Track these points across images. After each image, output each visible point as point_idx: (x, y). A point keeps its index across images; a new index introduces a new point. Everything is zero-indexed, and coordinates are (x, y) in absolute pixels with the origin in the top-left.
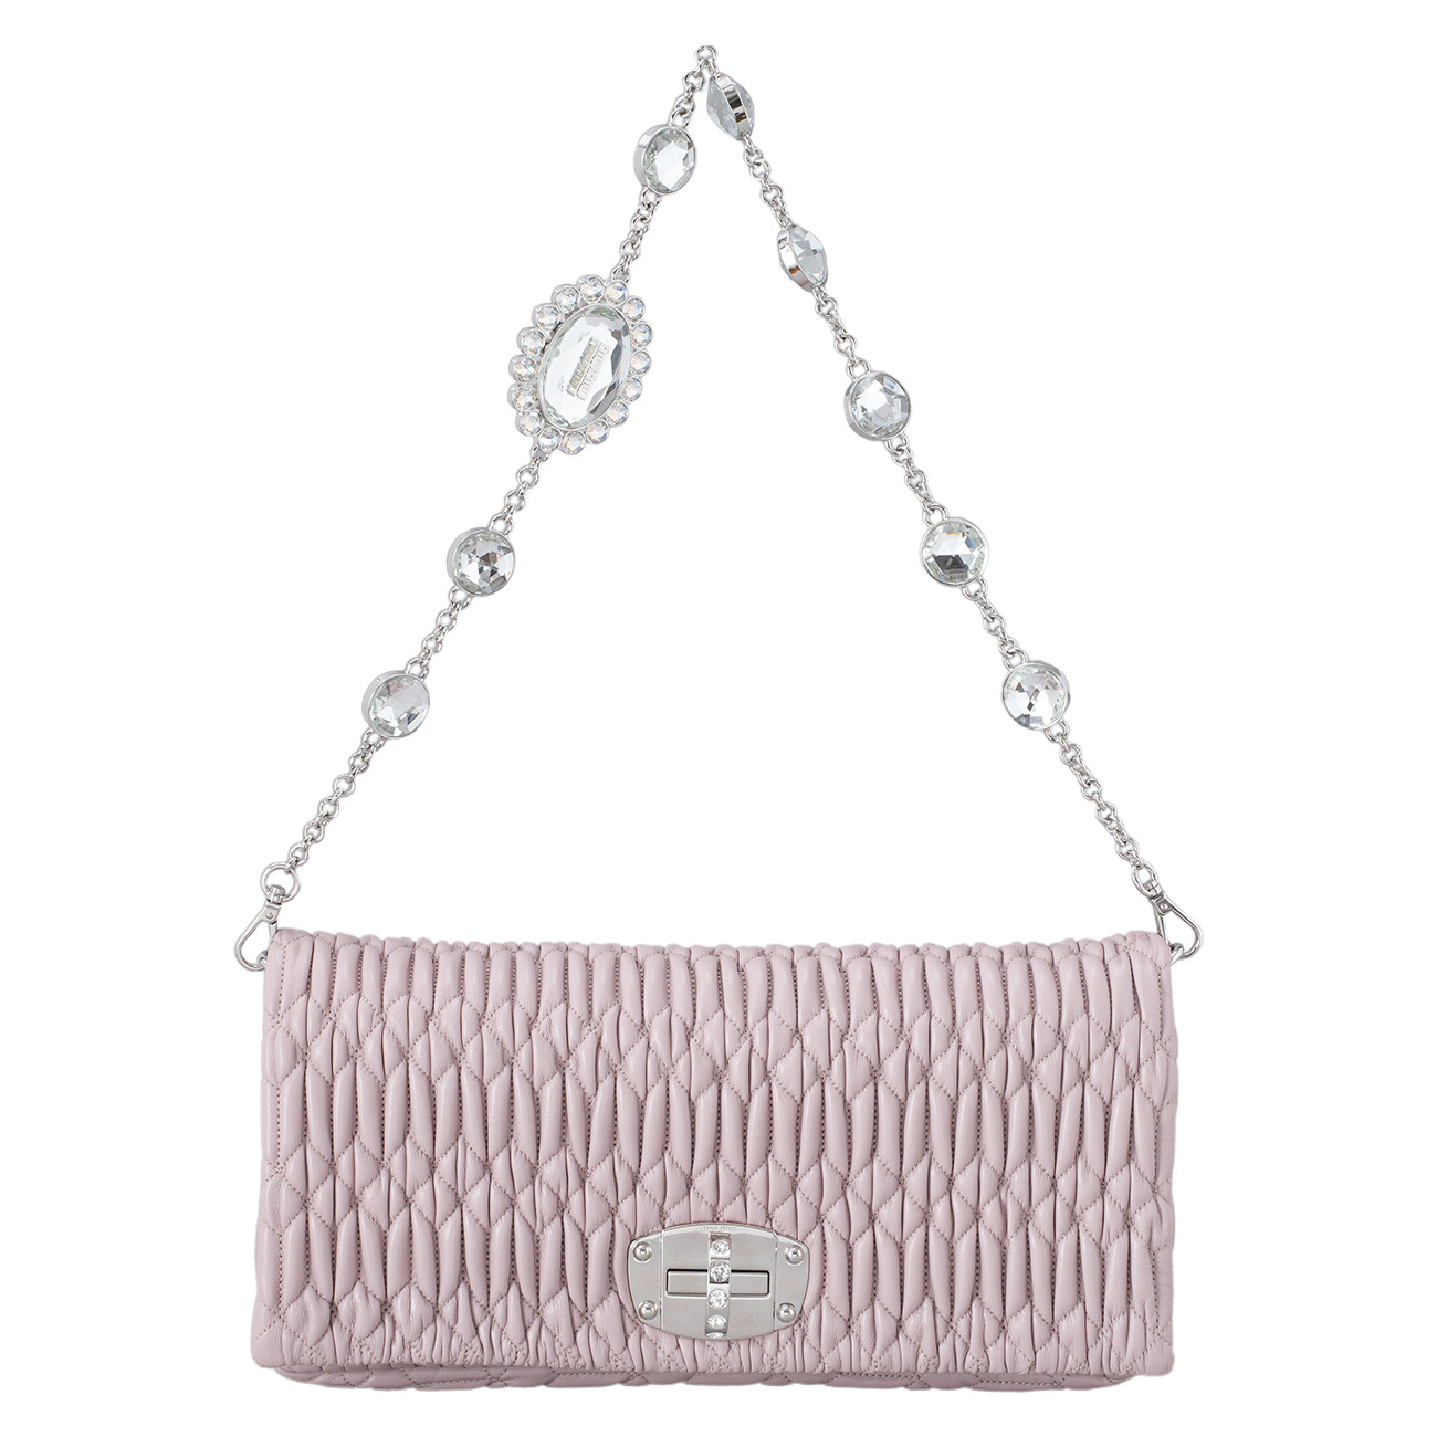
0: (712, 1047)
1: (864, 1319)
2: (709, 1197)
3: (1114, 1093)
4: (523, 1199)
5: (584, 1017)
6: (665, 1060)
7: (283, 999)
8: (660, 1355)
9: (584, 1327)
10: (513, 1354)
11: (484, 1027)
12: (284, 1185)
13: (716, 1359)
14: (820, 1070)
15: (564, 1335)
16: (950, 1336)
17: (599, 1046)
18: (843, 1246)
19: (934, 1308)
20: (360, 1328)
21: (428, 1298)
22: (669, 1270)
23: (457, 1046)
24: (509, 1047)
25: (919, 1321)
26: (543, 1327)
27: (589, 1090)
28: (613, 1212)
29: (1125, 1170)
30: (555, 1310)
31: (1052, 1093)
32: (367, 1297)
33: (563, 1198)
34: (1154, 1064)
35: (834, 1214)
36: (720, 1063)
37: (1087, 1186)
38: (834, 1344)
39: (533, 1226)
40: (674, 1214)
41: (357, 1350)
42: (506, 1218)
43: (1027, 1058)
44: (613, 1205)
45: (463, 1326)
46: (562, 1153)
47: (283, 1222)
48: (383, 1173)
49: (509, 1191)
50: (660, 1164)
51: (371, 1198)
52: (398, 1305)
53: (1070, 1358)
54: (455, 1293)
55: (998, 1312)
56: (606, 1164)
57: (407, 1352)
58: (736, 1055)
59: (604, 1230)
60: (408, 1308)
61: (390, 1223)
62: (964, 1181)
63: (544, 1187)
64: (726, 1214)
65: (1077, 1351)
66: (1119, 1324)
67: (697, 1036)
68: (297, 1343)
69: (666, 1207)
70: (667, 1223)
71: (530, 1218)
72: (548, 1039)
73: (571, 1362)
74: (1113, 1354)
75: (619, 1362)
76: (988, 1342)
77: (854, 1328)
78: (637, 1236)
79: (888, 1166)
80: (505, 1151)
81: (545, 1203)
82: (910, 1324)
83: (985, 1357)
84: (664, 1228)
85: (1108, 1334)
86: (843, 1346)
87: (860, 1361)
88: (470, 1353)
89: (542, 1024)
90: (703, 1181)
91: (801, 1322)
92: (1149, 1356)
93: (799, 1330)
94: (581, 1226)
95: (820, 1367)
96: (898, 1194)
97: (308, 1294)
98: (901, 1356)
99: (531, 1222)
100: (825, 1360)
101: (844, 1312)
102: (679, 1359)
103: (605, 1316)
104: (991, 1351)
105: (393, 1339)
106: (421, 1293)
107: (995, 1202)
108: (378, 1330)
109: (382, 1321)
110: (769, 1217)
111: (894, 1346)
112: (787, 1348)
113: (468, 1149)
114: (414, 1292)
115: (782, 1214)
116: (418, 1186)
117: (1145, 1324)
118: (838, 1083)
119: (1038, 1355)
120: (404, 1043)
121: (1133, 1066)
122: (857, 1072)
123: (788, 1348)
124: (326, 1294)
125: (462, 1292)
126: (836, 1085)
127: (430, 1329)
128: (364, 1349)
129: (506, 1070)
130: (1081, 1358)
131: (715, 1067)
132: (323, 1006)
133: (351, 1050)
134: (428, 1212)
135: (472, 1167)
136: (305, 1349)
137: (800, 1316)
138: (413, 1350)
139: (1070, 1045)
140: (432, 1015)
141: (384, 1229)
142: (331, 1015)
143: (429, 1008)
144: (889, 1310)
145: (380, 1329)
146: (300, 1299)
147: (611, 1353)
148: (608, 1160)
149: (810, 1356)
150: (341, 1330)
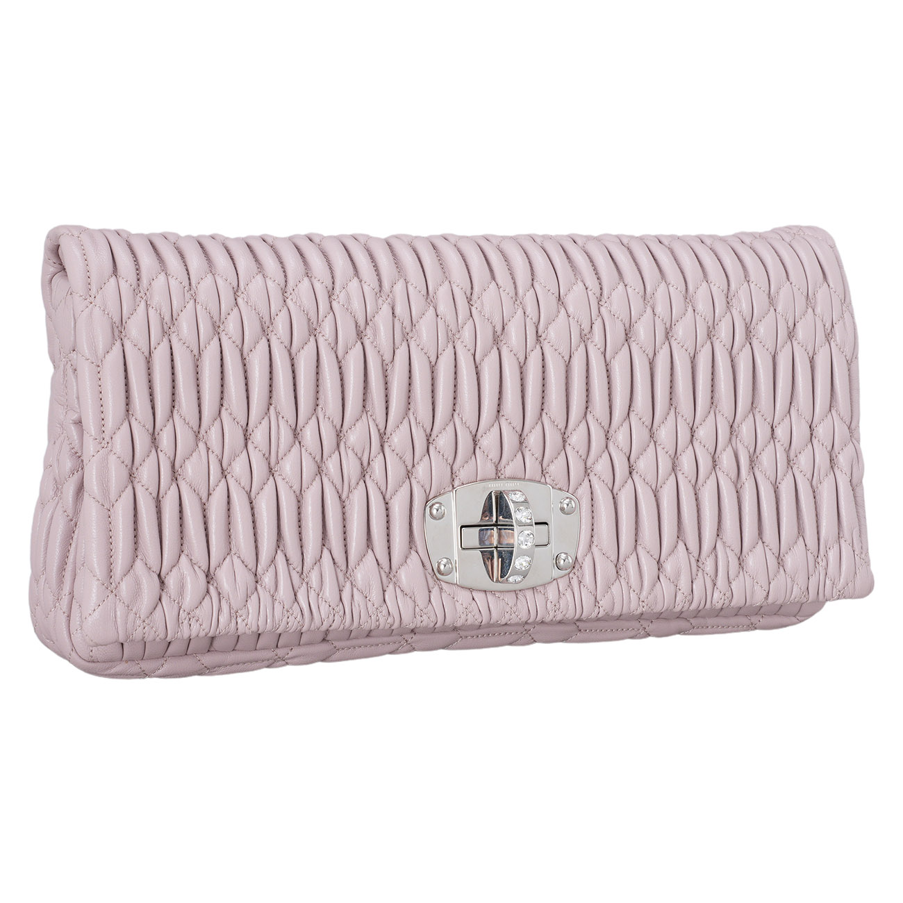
0: (491, 313)
1: (631, 564)
2: (494, 454)
3: (816, 349)
4: (331, 465)
5: (377, 289)
6: (453, 326)
7: (94, 280)
8: (459, 608)
9: (391, 586)
10: (331, 617)
11: (288, 301)
12: (112, 458)
13: (508, 609)
14: (584, 333)
15: (375, 595)
16: (700, 574)
17: (394, 315)
18: (609, 495)
19: (687, 548)
20: (189, 600)
21: (249, 567)
22: (463, 527)
23: (266, 318)
24: (314, 319)
25: (677, 562)
26: (355, 589)
27: (387, 357)
28: (409, 474)
29: (829, 416)
30: (366, 572)
31: (769, 349)
32: (193, 568)
33: (365, 464)
34: (844, 323)
35: (602, 467)
36: (499, 328)
37: (800, 431)
38: (608, 587)
39: (340, 491)
40: (463, 474)
41: (186, 622)
42: (316, 485)
43: (748, 320)
44: (409, 468)
45: (284, 592)
46: (364, 416)
47: (113, 496)
48: (201, 445)
49: (318, 458)
50: (451, 425)
51: (192, 470)
52: (223, 576)
53: (795, 587)
54: (273, 561)
55: (738, 550)
56: (404, 427)
58: (513, 320)
59: (404, 491)
60: (231, 578)
61: (209, 494)
62: (703, 433)
63: (350, 452)
64: (508, 471)
65: (801, 580)
66: (832, 555)
67: (477, 304)
68: (131, 616)
69: (455, 467)
70: (456, 483)
71: (338, 481)
72: (347, 309)
73: (382, 621)
74: (828, 581)
75: (424, 616)
76: (731, 577)
77: (622, 573)
78: (431, 497)
79: (644, 419)
80: (314, 418)
81: (351, 467)
82: (668, 566)
83: (730, 591)
84: (453, 488)
85: (823, 564)
86: (615, 589)
87: (630, 602)
88: (291, 619)
89: (340, 296)
90: (488, 441)
91: (575, 570)
92: (858, 578)
93: (575, 578)
94: (383, 489)
96: (652, 446)
97: (139, 564)
98: (664, 597)
99: (339, 487)
101: (614, 558)
102: (475, 611)
103: (410, 575)
104: (734, 585)
105: (220, 610)
106: (243, 561)
107: (730, 450)
108: (205, 600)
109: (208, 592)
110: (543, 473)
111: (658, 586)
112: (567, 594)
113: (281, 418)
114: (236, 562)
115: (556, 468)
116: (235, 456)
117: (854, 551)
118: (601, 345)
119: (771, 585)
120: (216, 318)
121: (828, 325)
122: (615, 333)
123: (569, 595)
124: (155, 566)
125: (280, 558)
126: (599, 346)
127: (254, 597)
128: (193, 622)
129: (312, 341)
130: (804, 587)
131: (494, 331)
132: (134, 285)
133: (165, 326)
134: (245, 481)
135: (285, 434)
136: (138, 622)
137: (576, 564)
138: (239, 620)
139: (779, 309)
140: (237, 291)
141: (204, 501)
142: (142, 294)
143: (235, 285)
144: (651, 551)
145: (207, 598)
146: (132, 571)
147: (417, 608)
148: (406, 422)
149: (587, 601)
150: (171, 602)
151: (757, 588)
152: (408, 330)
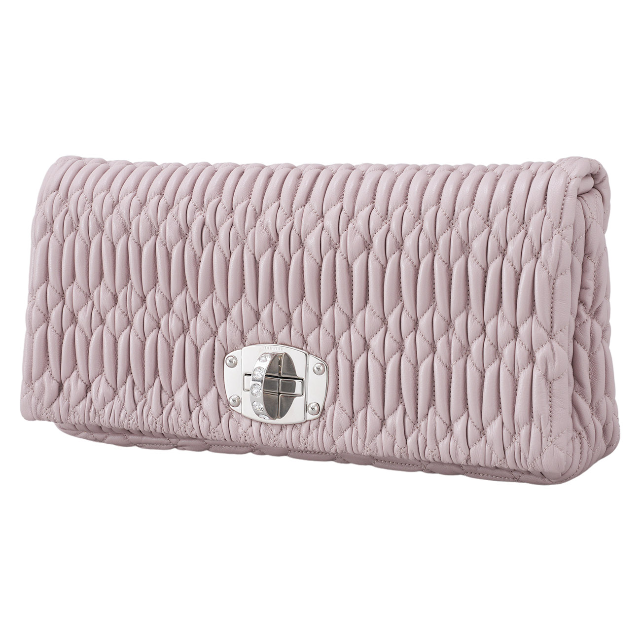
0: (267, 225)
1: (360, 416)
2: (268, 327)
3: (522, 265)
5: (198, 205)
6: (240, 234)
8: (240, 430)
9: (196, 409)
10: (154, 424)
11: (143, 211)
13: (272, 437)
14: (333, 243)
15: (184, 414)
16: (415, 433)
17: (204, 224)
18: (348, 363)
19: (405, 413)
21: (111, 384)
22: (246, 375)
23: (127, 223)
24: (155, 224)
25: (394, 420)
26: (173, 407)
27: (198, 253)
28: (215, 334)
29: (529, 320)
30: (180, 398)
31: (480, 263)
32: (77, 381)
35: (343, 342)
36: (273, 236)
38: (342, 432)
39: (168, 341)
40: (250, 336)
41: (73, 414)
42: (153, 335)
43: (464, 238)
44: (214, 330)
45: (128, 403)
46: (184, 292)
48: (90, 303)
49: (155, 317)
50: (239, 303)
51: (82, 316)
52: (94, 387)
53: (493, 455)
54: (125, 382)
55: (446, 418)
57: (97, 418)
58: (282, 231)
60: (100, 388)
61: (91, 334)
62: (423, 324)
63: (174, 315)
64: (279, 339)
65: (498, 449)
66: (524, 432)
67: (262, 218)
68: (39, 406)
69: (244, 333)
70: (246, 343)
71: (166, 335)
73: (188, 432)
74: (522, 454)
75: (216, 433)
76: (438, 439)
77: (356, 422)
78: (228, 351)
79: (375, 310)
80: (153, 291)
81: (174, 325)
82: (389, 421)
83: (437, 450)
84: (245, 346)
85: (518, 439)
86: (347, 434)
87: (357, 446)
88: (131, 422)
89: (174, 210)
90: (264, 316)
91: (324, 416)
92: (544, 457)
93: (322, 421)
94: (195, 342)
95: (334, 447)
96: (382, 330)
97: (47, 374)
98: (382, 443)
99: (167, 339)
100: (337, 443)
101: (348, 410)
102: (250, 434)
103: (208, 402)
104: (440, 445)
105: (91, 409)
106: (107, 380)
107: (443, 339)
108: (82, 402)
109: (85, 397)
110: (305, 342)
111: (379, 436)
112: (314, 433)
113: (133, 289)
114: (103, 380)
115: (311, 340)
116: (107, 312)
117: (542, 433)
119: (471, 450)
120: (100, 219)
121: (536, 245)
122: (355, 244)
124: (56, 377)
125: (129, 382)
126: (343, 254)
127: (110, 404)
128: (75, 414)
129: (153, 238)
130: (501, 455)
131: (270, 239)
132: (63, 198)
133: (74, 225)
135: (135, 301)
136: (44, 410)
137: (323, 412)
138: (101, 417)
139: (493, 229)
141: (88, 337)
142: (67, 203)
143: (115, 200)
144: (376, 412)
145: (84, 401)
146: (41, 378)
147: (211, 427)
148: (209, 298)
149: (327, 439)
150: (64, 400)
151: (459, 450)
152: (214, 234)
